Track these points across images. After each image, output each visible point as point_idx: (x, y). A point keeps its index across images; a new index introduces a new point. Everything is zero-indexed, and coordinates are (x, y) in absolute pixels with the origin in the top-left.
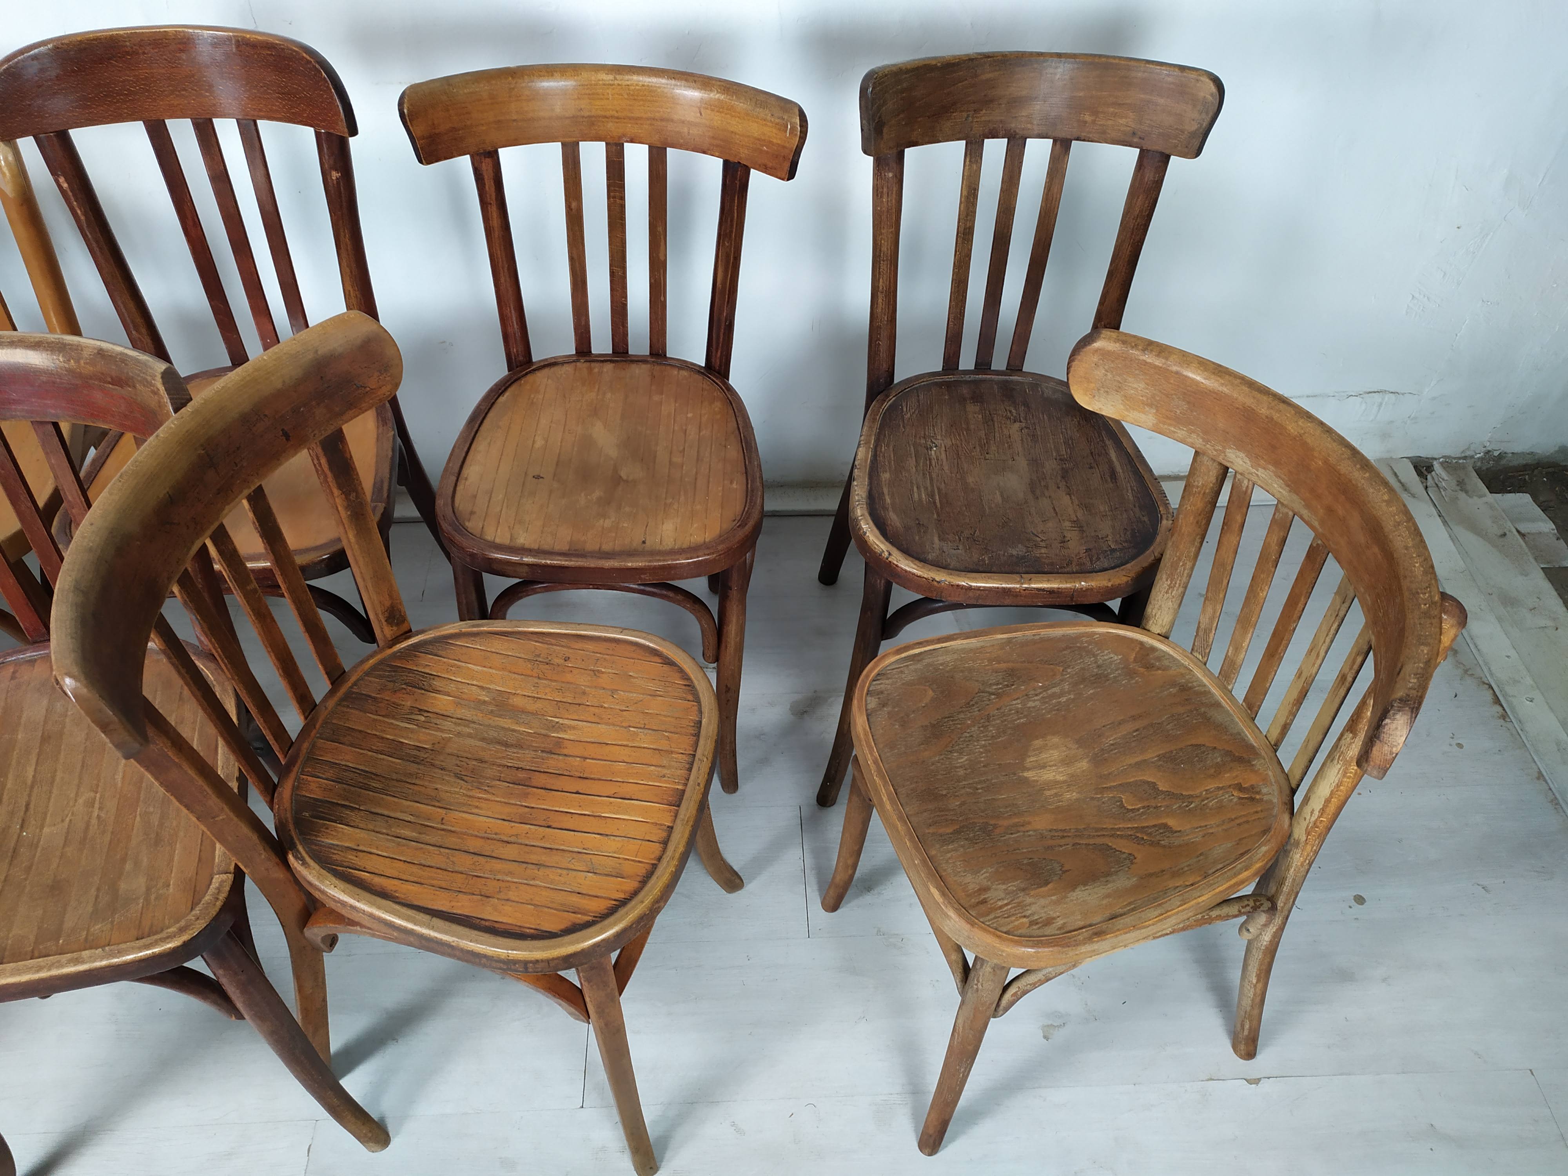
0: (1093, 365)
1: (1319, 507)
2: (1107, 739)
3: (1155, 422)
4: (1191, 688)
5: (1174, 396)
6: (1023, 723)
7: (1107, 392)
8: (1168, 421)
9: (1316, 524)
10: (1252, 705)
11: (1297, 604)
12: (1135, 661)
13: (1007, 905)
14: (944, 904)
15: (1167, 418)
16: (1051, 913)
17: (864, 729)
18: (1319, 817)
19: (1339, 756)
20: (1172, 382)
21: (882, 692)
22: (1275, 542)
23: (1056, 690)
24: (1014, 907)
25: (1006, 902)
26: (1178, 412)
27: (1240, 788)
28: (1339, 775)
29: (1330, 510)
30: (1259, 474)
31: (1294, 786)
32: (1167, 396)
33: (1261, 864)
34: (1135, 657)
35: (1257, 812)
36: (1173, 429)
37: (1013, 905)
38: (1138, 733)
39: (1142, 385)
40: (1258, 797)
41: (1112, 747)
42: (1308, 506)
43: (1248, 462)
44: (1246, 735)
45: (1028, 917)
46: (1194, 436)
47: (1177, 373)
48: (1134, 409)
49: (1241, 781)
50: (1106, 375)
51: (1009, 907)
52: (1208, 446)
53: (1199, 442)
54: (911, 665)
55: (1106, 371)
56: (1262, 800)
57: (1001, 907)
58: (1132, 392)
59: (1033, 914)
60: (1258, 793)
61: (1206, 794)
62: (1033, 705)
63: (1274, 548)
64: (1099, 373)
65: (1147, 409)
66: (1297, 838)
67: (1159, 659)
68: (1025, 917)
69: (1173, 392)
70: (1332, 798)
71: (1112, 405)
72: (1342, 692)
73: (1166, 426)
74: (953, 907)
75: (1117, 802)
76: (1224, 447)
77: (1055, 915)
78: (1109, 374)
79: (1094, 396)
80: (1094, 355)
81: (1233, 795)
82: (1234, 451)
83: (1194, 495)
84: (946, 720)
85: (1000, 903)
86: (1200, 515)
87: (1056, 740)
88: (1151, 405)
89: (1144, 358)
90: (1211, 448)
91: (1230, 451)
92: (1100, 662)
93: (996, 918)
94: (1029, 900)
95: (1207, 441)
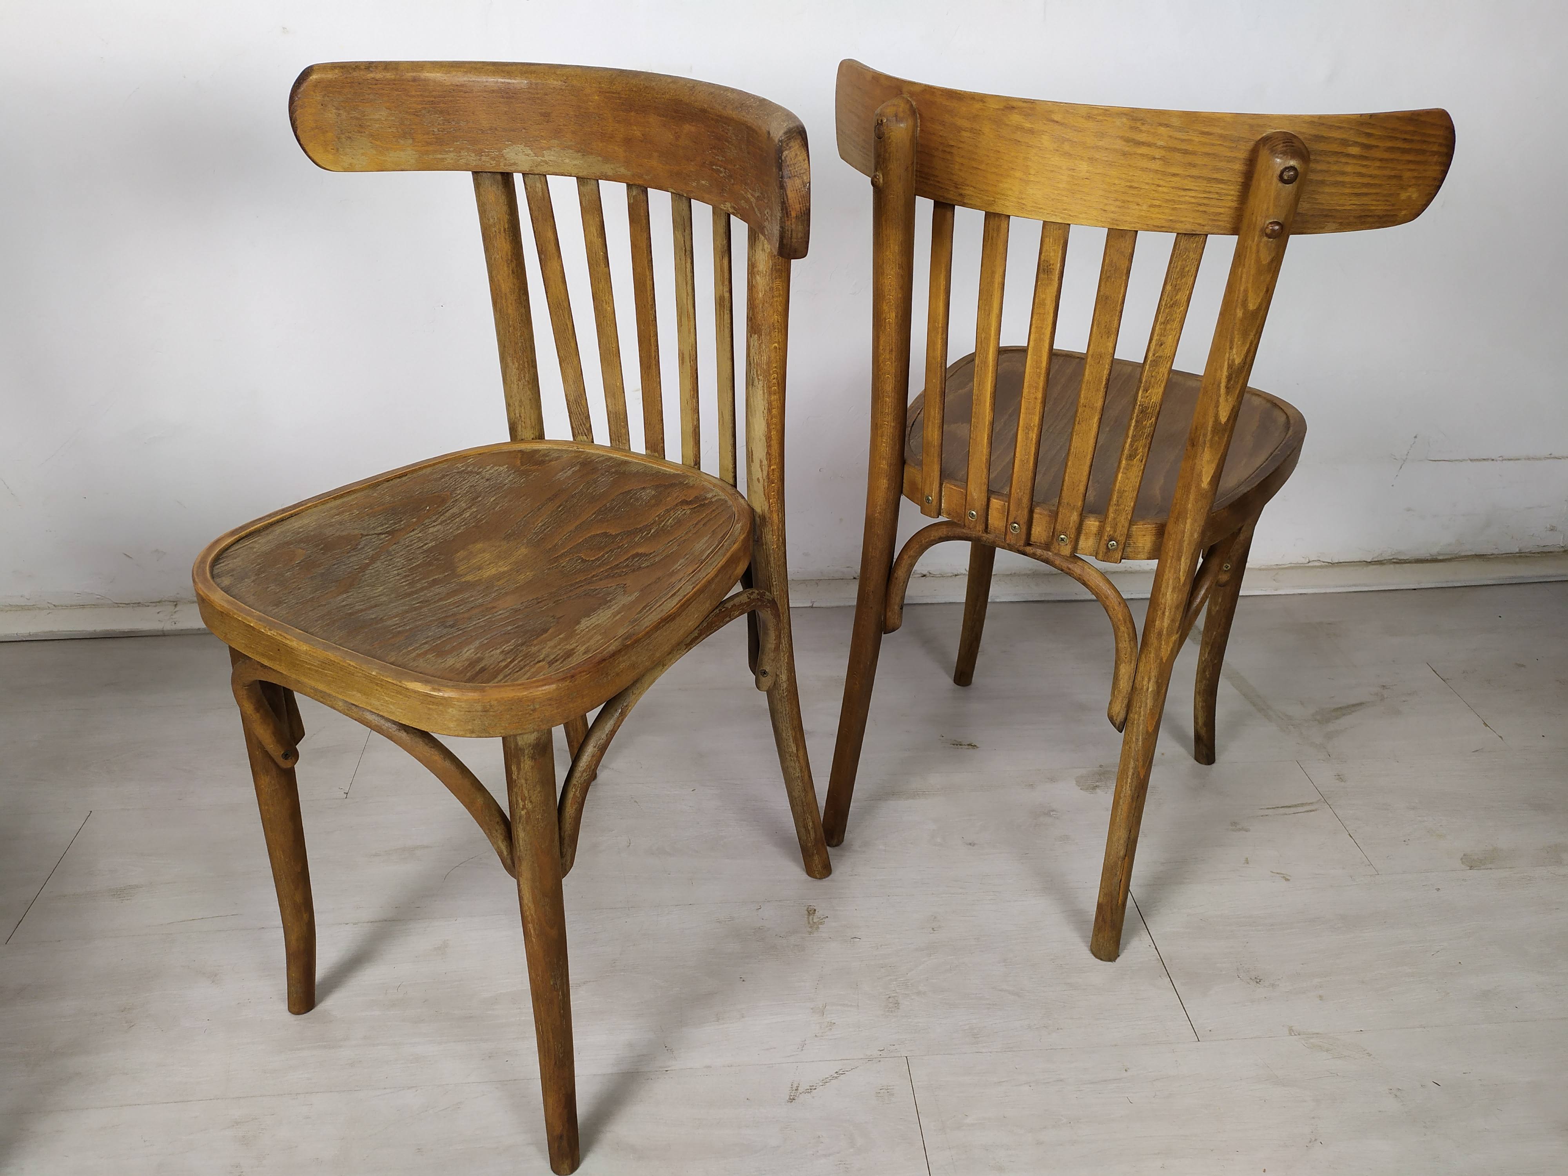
0: (320, 107)
1: (616, 148)
2: (534, 524)
3: (417, 156)
4: (591, 461)
5: (423, 111)
6: (433, 547)
7: (350, 138)
8: (431, 148)
9: (623, 170)
10: (655, 443)
11: (645, 285)
12: (522, 465)
13: (511, 662)
14: (434, 689)
15: (428, 144)
16: (567, 647)
17: (228, 602)
18: (769, 466)
19: (757, 371)
20: (413, 93)
21: (233, 570)
22: (596, 234)
23: (455, 510)
24: (522, 660)
25: (509, 660)
26: (436, 130)
27: (685, 502)
28: (766, 396)
29: (628, 141)
30: (546, 158)
31: (731, 481)
32: (415, 114)
33: (744, 536)
34: (521, 462)
35: (713, 511)
36: (439, 156)
37: (519, 659)
38: (562, 507)
39: (384, 113)
40: (706, 502)
41: (543, 527)
42: (607, 159)
43: (530, 152)
44: (665, 471)
45: (543, 660)
46: (464, 153)
47: (414, 80)
48: (388, 150)
49: (683, 498)
50: (339, 115)
51: (516, 662)
52: (484, 158)
53: (473, 159)
54: (259, 540)
55: (337, 109)
56: (711, 503)
57: (506, 666)
58: (377, 126)
59: (547, 656)
60: (706, 499)
61: (659, 518)
62: (435, 529)
63: (598, 241)
64: (331, 115)
65: (402, 142)
66: (761, 513)
67: (545, 455)
68: (539, 662)
69: (420, 107)
70: (771, 432)
71: (363, 154)
72: (727, 317)
73: (431, 156)
74: (447, 686)
75: (577, 560)
76: (500, 150)
77: (572, 647)
78: (341, 112)
79: (338, 149)
80: (314, 91)
81: (684, 510)
82: (511, 148)
83: (495, 236)
84: (336, 566)
85: (503, 664)
86: (512, 261)
87: (479, 546)
88: (404, 136)
89: (371, 75)
90: (487, 159)
91: (508, 150)
92: (487, 476)
93: (505, 676)
94: (534, 649)
95: (480, 153)
